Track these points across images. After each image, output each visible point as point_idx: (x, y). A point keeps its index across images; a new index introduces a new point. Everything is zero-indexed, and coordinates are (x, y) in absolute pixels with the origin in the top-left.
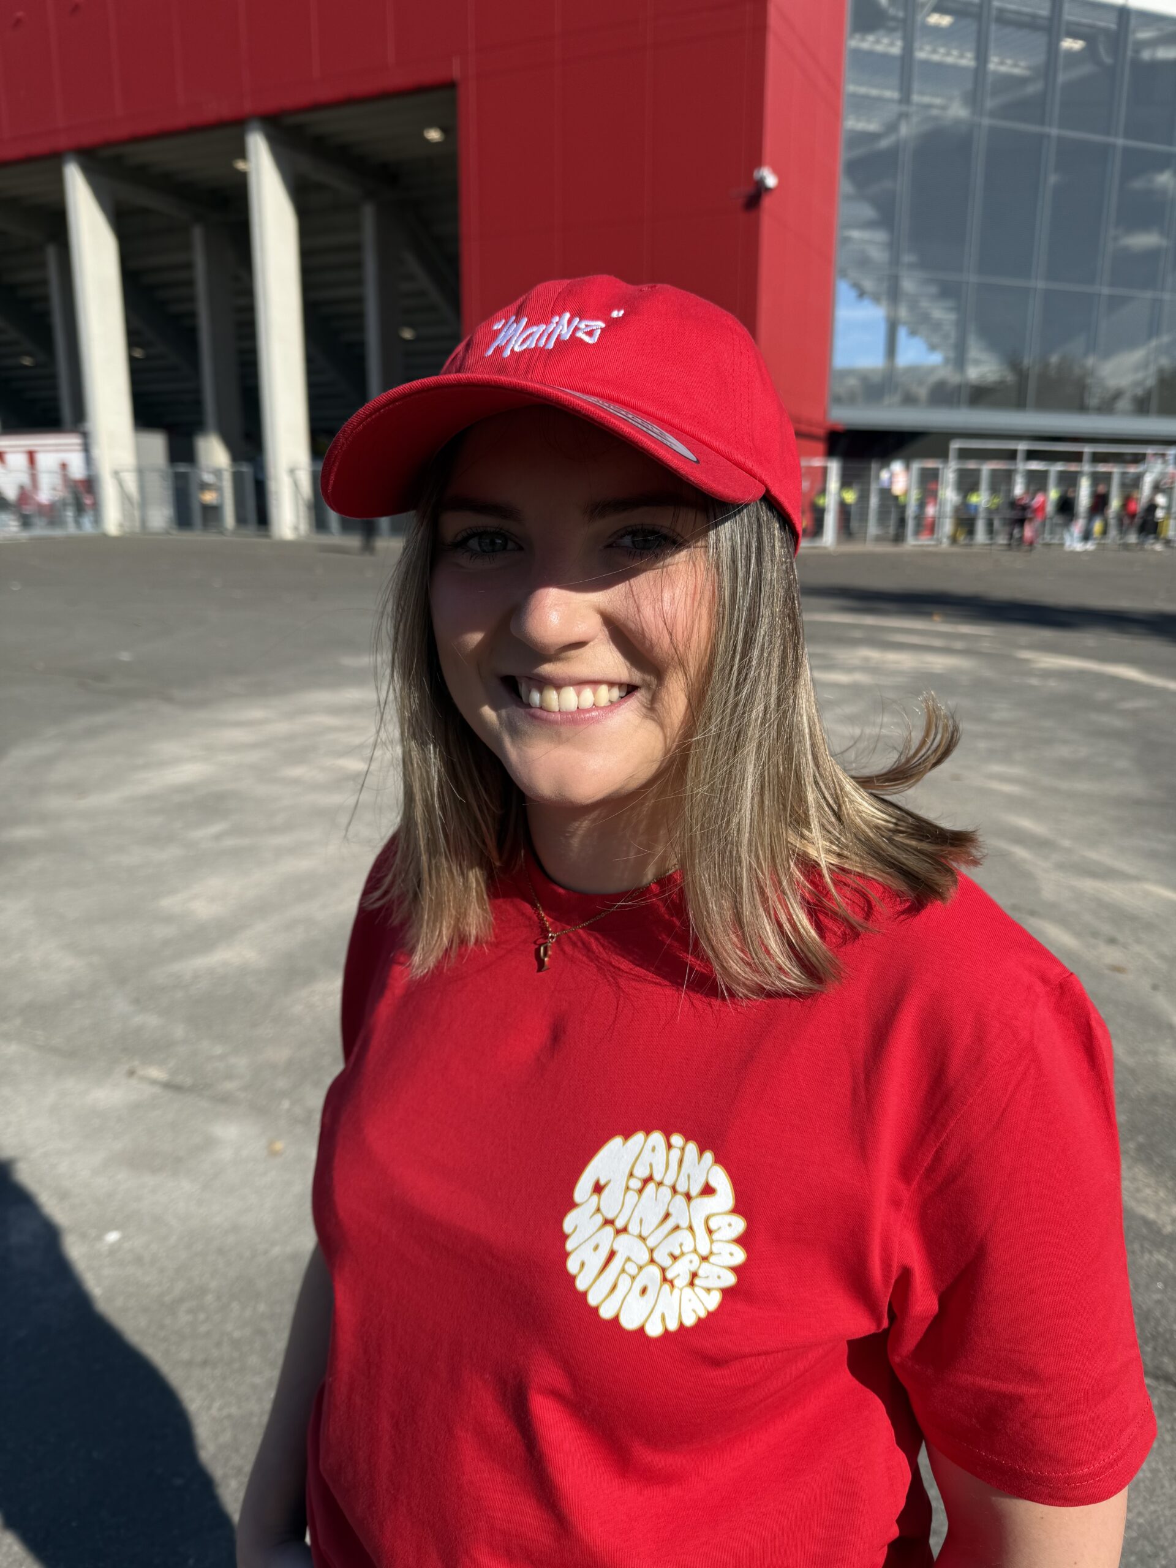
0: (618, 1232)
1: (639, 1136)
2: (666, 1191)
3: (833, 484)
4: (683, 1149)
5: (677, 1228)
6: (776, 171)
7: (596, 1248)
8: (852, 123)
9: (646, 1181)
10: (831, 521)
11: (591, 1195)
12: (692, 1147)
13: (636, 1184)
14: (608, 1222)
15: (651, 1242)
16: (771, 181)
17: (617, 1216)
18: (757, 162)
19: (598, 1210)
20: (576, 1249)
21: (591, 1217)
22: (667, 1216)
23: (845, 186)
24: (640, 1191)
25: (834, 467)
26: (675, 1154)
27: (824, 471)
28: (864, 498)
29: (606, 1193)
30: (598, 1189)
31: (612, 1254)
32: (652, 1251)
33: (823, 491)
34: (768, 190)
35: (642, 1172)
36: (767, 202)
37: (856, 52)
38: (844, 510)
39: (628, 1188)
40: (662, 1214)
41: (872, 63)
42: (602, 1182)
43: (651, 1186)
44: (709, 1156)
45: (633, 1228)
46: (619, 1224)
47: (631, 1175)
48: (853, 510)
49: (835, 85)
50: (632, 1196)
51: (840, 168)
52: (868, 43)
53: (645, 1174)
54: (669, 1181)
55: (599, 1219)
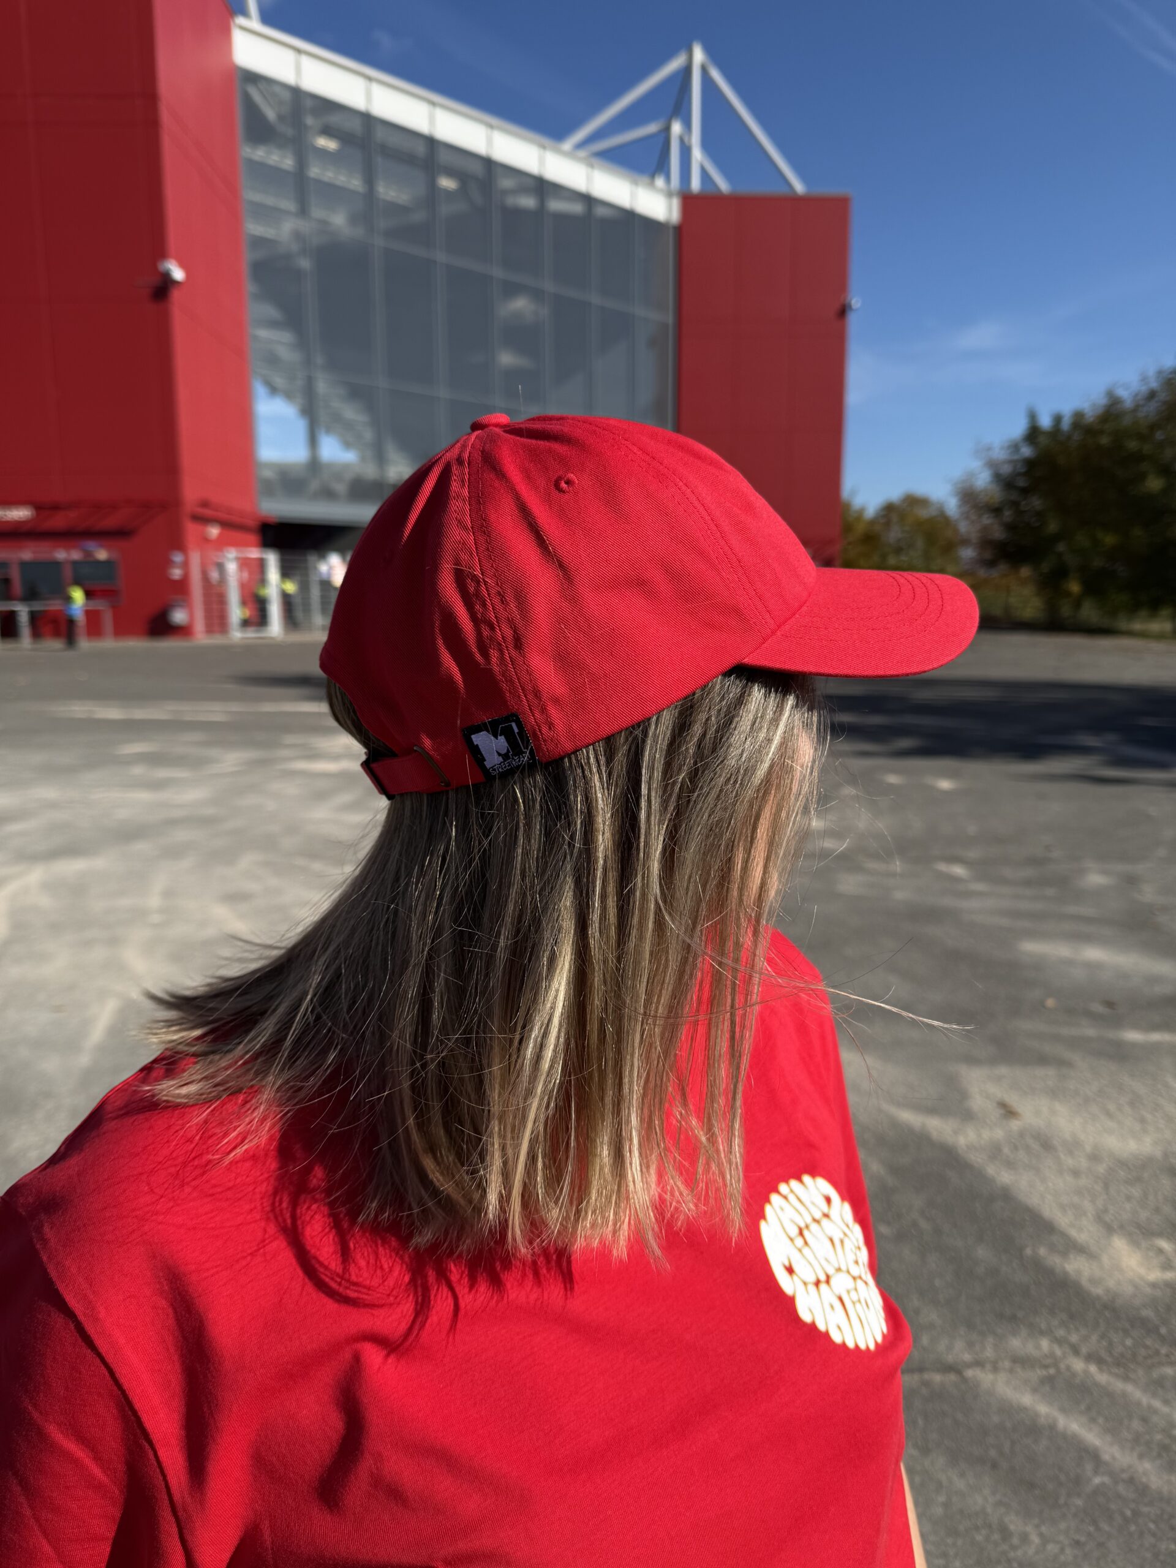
0: (828, 1281)
1: (768, 1209)
2: (814, 1227)
3: (273, 574)
4: (792, 1191)
5: (842, 1242)
6: (183, 265)
7: (832, 1307)
8: (253, 228)
9: (801, 1233)
10: (275, 611)
11: (792, 1278)
12: (793, 1183)
13: (799, 1242)
14: (817, 1283)
15: (844, 1268)
16: (178, 274)
17: (816, 1274)
18: (161, 253)
19: (805, 1284)
20: (826, 1323)
21: (808, 1293)
22: (831, 1240)
23: (250, 287)
24: (806, 1243)
25: (272, 559)
26: (791, 1197)
27: (261, 564)
28: (304, 587)
29: (796, 1268)
30: (790, 1270)
31: (841, 1299)
32: (848, 1272)
33: (263, 581)
34: (175, 283)
35: (794, 1232)
36: (176, 295)
37: (251, 162)
38: (287, 601)
39: (800, 1250)
40: (829, 1243)
41: (267, 175)
42: (787, 1264)
43: (806, 1233)
44: (806, 1178)
45: (831, 1271)
46: (823, 1278)
47: (791, 1240)
48: (298, 601)
49: (233, 190)
50: (806, 1250)
51: (246, 270)
52: (259, 154)
53: (797, 1231)
54: (809, 1220)
55: (812, 1288)
